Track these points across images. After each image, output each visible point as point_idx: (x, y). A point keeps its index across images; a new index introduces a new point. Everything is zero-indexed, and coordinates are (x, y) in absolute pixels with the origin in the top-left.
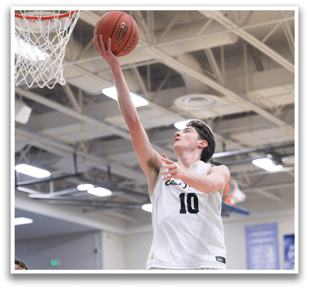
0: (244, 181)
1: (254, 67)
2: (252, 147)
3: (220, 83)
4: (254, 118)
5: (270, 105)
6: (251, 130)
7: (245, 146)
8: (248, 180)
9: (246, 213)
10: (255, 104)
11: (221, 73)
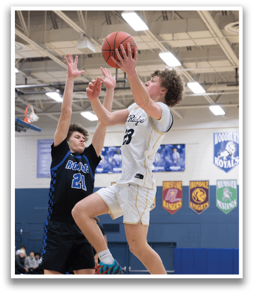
0: (39, 107)
1: (51, 25)
2: (47, 83)
3: (26, 35)
4: (49, 62)
5: (61, 54)
6: (46, 71)
7: (41, 82)
8: (42, 106)
9: (39, 130)
10: (50, 52)
11: (27, 27)
